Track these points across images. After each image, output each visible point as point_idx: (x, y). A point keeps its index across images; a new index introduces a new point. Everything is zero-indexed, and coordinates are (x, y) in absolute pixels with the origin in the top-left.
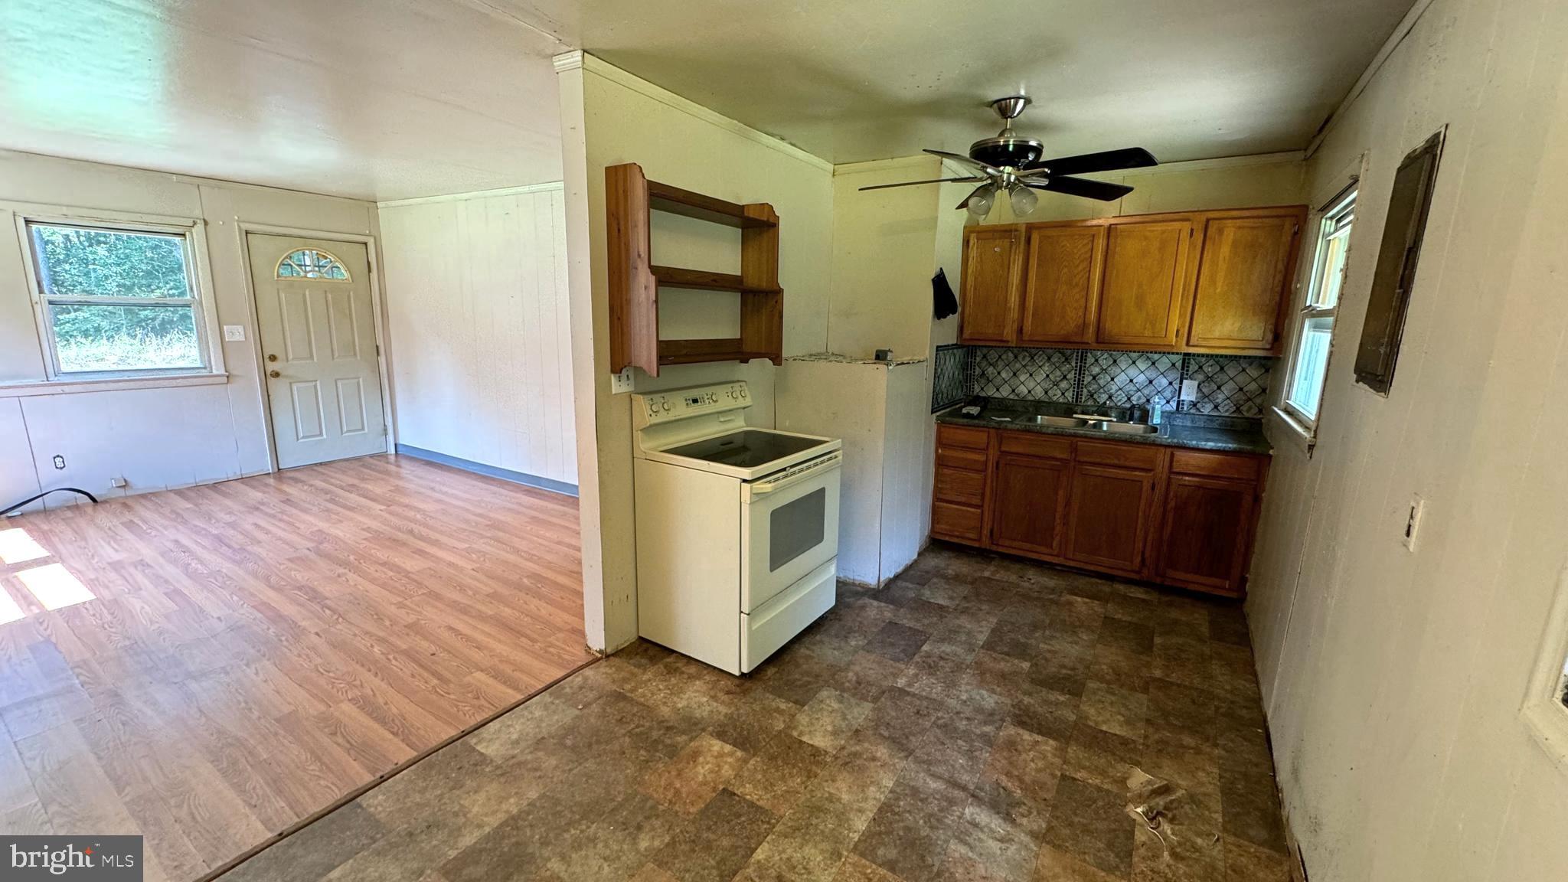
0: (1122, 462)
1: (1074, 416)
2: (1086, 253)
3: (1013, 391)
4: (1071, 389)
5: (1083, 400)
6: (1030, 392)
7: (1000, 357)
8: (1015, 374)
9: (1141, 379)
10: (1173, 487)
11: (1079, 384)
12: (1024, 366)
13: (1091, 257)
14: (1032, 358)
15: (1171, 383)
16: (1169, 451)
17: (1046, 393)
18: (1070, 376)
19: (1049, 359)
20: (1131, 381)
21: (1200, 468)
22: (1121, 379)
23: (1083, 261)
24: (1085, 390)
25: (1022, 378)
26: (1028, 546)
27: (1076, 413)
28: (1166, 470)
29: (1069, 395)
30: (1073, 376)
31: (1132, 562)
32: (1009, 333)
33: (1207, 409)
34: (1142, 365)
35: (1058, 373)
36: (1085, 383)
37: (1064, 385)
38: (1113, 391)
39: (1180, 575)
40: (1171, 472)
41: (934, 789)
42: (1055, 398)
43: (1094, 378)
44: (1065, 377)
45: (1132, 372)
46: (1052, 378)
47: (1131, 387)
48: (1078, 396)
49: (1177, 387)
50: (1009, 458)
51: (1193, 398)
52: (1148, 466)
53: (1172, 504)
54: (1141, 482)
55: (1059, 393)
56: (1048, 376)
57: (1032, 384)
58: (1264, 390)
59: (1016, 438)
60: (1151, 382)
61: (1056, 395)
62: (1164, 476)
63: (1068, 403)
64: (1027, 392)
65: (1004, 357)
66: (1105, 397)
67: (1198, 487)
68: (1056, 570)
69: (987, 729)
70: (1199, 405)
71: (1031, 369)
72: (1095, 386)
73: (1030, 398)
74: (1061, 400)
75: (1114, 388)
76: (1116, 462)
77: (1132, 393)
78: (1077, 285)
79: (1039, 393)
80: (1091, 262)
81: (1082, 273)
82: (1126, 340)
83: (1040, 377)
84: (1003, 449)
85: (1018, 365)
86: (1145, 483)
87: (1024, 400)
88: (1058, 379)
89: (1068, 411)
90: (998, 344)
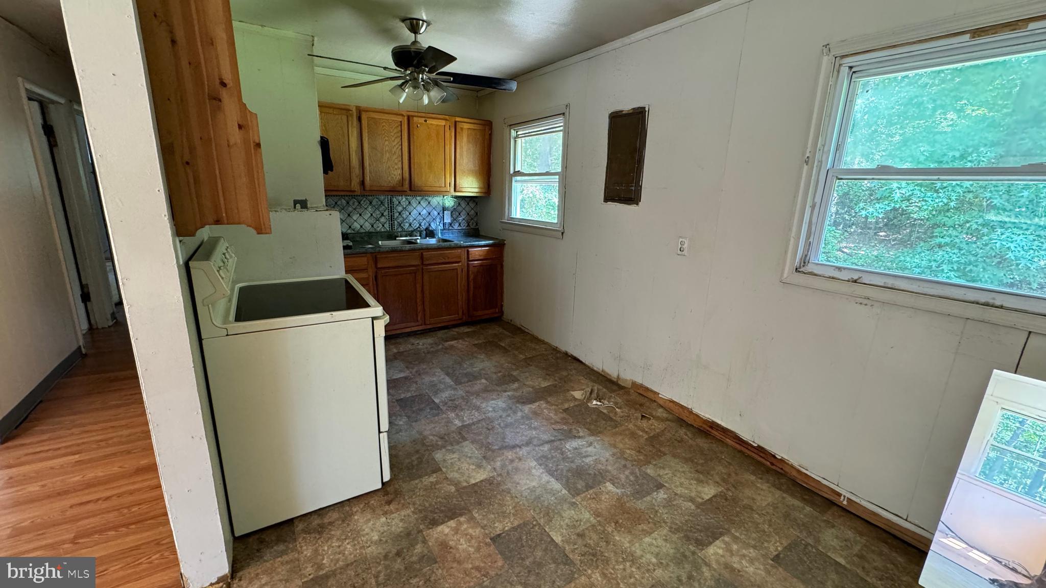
0: (447, 260)
1: (397, 239)
2: (398, 132)
3: (350, 227)
4: (388, 222)
5: (396, 228)
6: (361, 226)
7: (336, 203)
8: (349, 215)
9: (424, 212)
10: (471, 269)
11: (392, 219)
12: (355, 209)
13: (401, 135)
14: (359, 203)
15: (439, 214)
16: (466, 249)
17: (372, 226)
18: (386, 213)
19: (371, 203)
20: (420, 214)
21: (480, 256)
22: (414, 213)
23: (396, 138)
24: (396, 222)
25: (355, 218)
26: (404, 325)
27: (398, 237)
28: (466, 260)
29: (387, 226)
30: (387, 213)
31: (458, 314)
32: (355, 184)
33: (456, 226)
34: (424, 204)
35: (378, 212)
36: (395, 217)
37: (383, 220)
38: (411, 221)
39: (480, 313)
40: (469, 260)
41: (548, 450)
42: (378, 229)
43: (400, 214)
44: (382, 214)
45: (419, 208)
46: (375, 216)
47: (420, 218)
48: (392, 225)
49: (441, 215)
50: (383, 271)
51: (450, 221)
52: (458, 260)
53: (472, 277)
54: (457, 269)
55: (381, 226)
56: (372, 215)
57: (362, 221)
58: (477, 214)
59: (386, 257)
60: (429, 214)
61: (379, 227)
62: (466, 264)
63: (387, 232)
64: (359, 227)
65: (339, 203)
66: (407, 225)
67: (481, 265)
68: (417, 334)
69: (519, 414)
70: (452, 225)
71: (361, 211)
72: (401, 219)
73: (362, 231)
74: (383, 230)
75: (411, 219)
76: (443, 261)
77: (421, 221)
78: (395, 153)
79: (368, 226)
80: (401, 139)
81: (397, 146)
82: (426, 189)
83: (367, 216)
84: (379, 266)
85: (350, 209)
86: (459, 270)
87: (358, 233)
88: (379, 216)
89: (391, 236)
90: (348, 194)
